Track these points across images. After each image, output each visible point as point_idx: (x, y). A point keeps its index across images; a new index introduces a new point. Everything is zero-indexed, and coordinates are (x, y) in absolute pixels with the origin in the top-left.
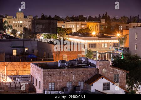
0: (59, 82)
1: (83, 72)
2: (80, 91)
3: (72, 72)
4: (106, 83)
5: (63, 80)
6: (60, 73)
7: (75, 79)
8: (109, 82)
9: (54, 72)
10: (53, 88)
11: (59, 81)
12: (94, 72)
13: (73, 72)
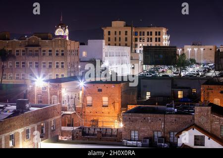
0: (143, 131)
1: (175, 120)
2: (163, 144)
3: (160, 119)
4: (199, 136)
5: (149, 128)
6: (145, 119)
7: (164, 127)
8: (203, 135)
9: (137, 118)
10: (137, 137)
11: (143, 129)
12: (191, 121)
13: (162, 119)
